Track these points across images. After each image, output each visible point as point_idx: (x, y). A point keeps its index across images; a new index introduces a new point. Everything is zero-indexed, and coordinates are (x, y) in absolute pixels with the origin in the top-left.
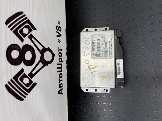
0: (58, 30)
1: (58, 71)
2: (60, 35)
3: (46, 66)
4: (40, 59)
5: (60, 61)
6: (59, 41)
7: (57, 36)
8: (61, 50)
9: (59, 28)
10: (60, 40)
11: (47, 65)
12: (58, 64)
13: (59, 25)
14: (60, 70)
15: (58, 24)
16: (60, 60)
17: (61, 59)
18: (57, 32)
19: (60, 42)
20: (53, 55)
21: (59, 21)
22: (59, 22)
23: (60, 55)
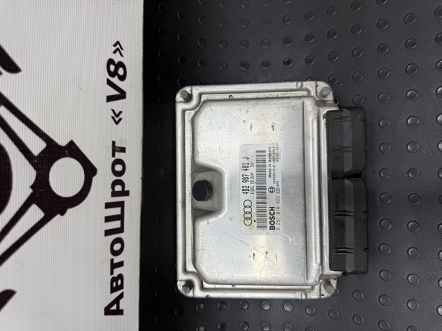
0: (112, 74)
1: (108, 233)
2: (122, 95)
3: (58, 216)
4: (31, 191)
5: (114, 194)
6: (117, 118)
7: (110, 99)
8: (123, 150)
9: (116, 69)
10: (120, 112)
11: (63, 213)
12: (108, 205)
13: (117, 58)
14: (116, 224)
15: (115, 52)
16: (118, 188)
17: (122, 183)
18: (110, 83)
19: (120, 119)
20: (90, 171)
21: (118, 43)
22: (118, 46)
23: (118, 167)
